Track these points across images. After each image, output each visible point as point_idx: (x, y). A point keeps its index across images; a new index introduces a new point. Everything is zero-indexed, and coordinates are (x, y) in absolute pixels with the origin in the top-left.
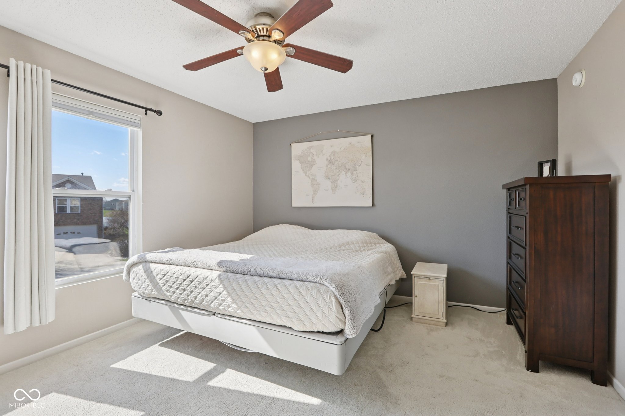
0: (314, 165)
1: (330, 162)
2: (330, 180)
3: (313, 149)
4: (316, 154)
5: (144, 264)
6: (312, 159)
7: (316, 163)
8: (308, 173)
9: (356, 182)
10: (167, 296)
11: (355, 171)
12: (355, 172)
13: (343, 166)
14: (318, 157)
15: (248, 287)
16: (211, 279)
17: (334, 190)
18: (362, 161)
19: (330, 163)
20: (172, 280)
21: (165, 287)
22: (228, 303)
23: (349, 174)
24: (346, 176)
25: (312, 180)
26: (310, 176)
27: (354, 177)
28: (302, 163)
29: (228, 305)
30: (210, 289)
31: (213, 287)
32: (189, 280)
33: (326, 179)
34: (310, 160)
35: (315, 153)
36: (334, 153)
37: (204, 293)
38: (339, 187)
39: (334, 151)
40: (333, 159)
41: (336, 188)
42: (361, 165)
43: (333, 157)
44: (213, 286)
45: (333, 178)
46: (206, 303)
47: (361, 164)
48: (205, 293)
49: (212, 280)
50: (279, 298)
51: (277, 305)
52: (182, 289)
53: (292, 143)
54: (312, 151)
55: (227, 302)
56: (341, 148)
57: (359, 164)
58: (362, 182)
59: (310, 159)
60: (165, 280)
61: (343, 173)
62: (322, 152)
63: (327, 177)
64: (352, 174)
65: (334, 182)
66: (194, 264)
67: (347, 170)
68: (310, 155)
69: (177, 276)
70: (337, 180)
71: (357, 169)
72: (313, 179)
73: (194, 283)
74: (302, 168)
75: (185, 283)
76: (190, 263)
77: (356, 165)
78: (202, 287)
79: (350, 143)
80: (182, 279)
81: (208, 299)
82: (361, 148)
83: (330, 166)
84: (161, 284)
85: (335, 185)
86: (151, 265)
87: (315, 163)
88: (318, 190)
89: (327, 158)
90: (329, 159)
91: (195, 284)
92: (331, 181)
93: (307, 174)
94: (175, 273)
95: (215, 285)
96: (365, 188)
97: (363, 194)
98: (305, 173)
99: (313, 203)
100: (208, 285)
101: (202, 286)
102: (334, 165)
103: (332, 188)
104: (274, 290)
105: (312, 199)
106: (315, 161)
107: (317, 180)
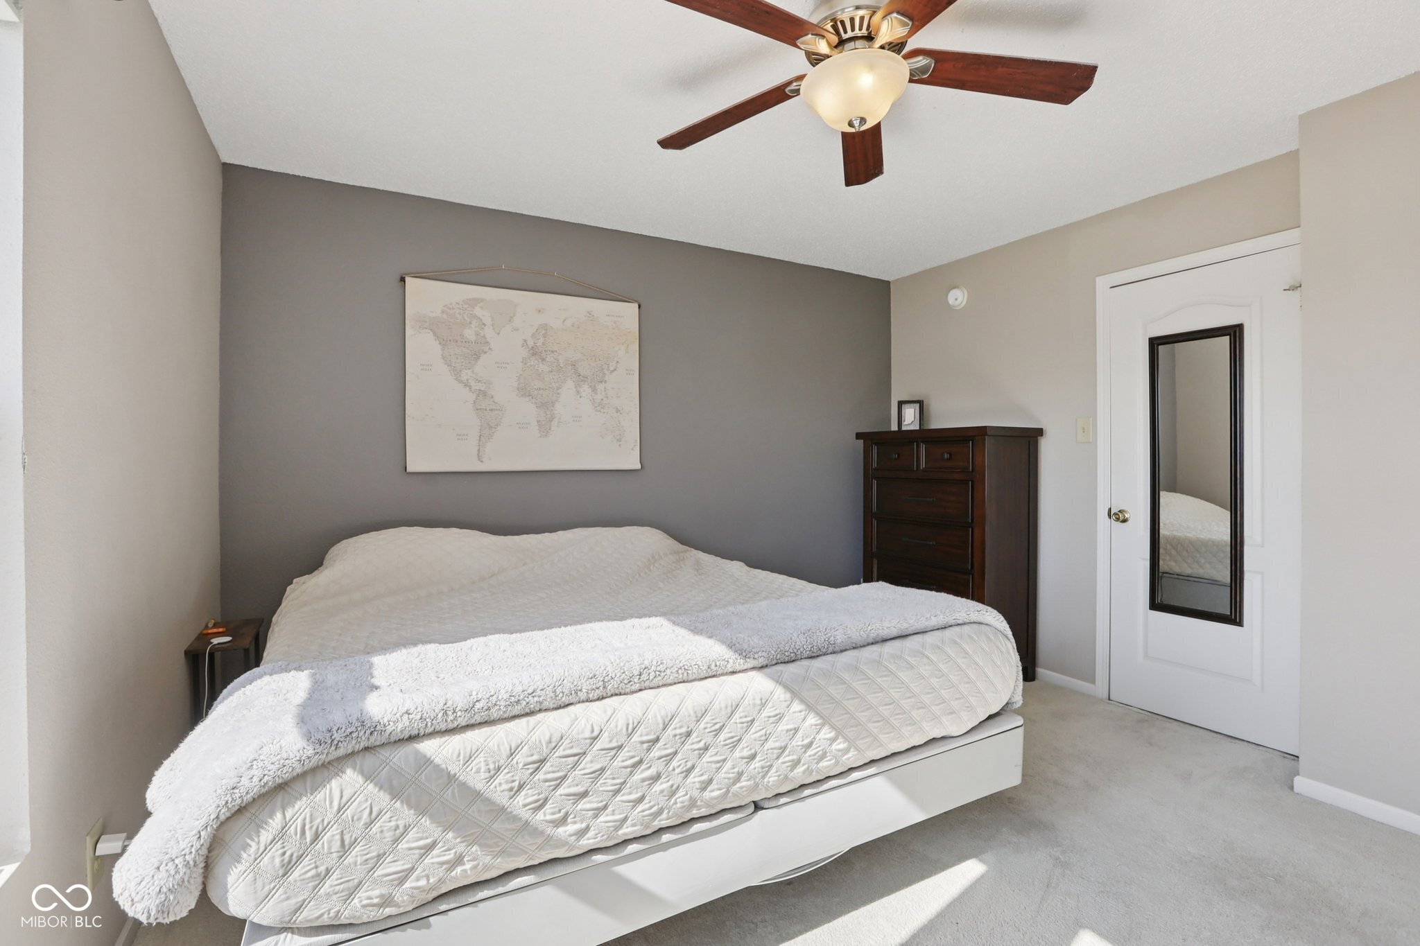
0: (485, 353)
1: (534, 352)
2: (534, 401)
3: (482, 308)
4: (493, 325)
5: (369, 761)
6: (477, 334)
7: (490, 349)
8: (466, 375)
9: (602, 410)
10: (563, 843)
11: (601, 382)
12: (601, 387)
13: (570, 367)
14: (498, 334)
15: (869, 681)
16: (761, 699)
17: (545, 427)
18: (618, 362)
19: (534, 354)
20: (588, 765)
21: (548, 811)
22: (821, 748)
23: (586, 389)
24: (578, 392)
25: (478, 395)
26: (472, 383)
27: (598, 397)
28: (443, 343)
29: (821, 752)
30: (764, 731)
31: (772, 720)
32: (675, 736)
33: (522, 396)
34: (472, 338)
35: (488, 321)
36: (545, 327)
37: (742, 751)
38: (560, 418)
39: (546, 324)
40: (543, 344)
41: (551, 421)
42: (615, 370)
43: (542, 340)
44: (769, 717)
45: (542, 395)
46: (749, 783)
47: (616, 367)
48: (745, 750)
49: (763, 701)
50: (936, 677)
51: (933, 695)
52: (643, 780)
53: (407, 274)
54: (478, 311)
55: (819, 746)
56: (565, 320)
57: (612, 369)
58: (618, 411)
59: (470, 334)
60: (546, 781)
61: (570, 384)
62: (510, 321)
63: (524, 391)
64: (594, 390)
65: (546, 406)
66: (644, 677)
67: (581, 379)
68: (470, 323)
69: (611, 741)
70: (553, 403)
71: (606, 378)
72: (482, 394)
73: (697, 737)
74: (443, 358)
75: (656, 753)
76: (626, 681)
77: (603, 369)
78: (732, 737)
79: (588, 312)
80: (642, 743)
81: (757, 765)
82: (614, 329)
83: (532, 363)
84: (525, 806)
85: (548, 413)
86: (428, 747)
87: (486, 349)
88: (497, 425)
89: (525, 341)
90: (531, 343)
91: (701, 741)
92: (536, 403)
93: (464, 378)
94: (596, 733)
95: (777, 712)
96: (622, 427)
97: (619, 440)
98: (457, 374)
99: (482, 462)
100: (753, 721)
101: (732, 734)
102: (543, 360)
103: (538, 421)
104: (925, 665)
105: (479, 450)
106: (487, 342)
107: (492, 397)
